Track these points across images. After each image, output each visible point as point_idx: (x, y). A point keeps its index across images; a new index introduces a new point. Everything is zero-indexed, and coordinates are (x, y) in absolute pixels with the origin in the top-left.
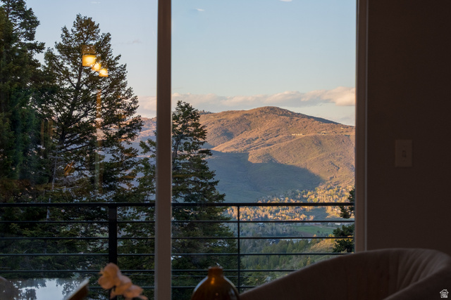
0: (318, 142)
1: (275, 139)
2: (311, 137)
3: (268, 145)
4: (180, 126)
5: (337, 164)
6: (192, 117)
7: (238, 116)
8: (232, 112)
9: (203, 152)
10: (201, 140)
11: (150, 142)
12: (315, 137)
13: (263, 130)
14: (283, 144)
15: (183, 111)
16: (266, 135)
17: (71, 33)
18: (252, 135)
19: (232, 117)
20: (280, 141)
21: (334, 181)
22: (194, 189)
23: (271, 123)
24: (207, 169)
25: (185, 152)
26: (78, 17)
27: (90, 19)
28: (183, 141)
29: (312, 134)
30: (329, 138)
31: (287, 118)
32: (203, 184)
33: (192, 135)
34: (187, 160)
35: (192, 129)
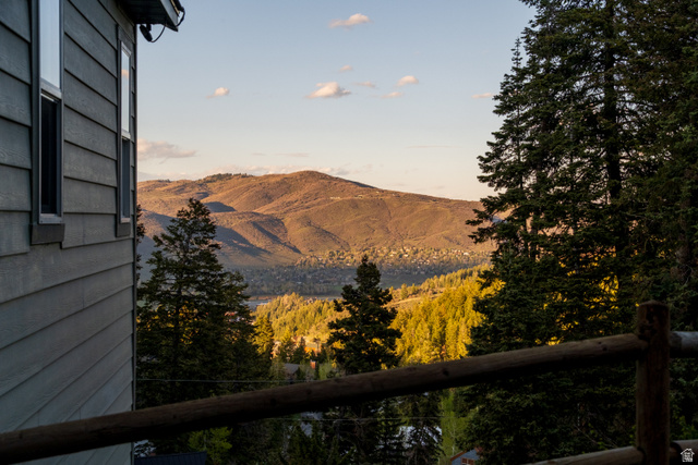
0: (355, 205)
1: (315, 202)
2: (348, 201)
3: (308, 208)
4: (191, 222)
5: (372, 226)
7: (279, 179)
8: (273, 176)
9: (212, 246)
11: (163, 235)
12: (353, 200)
13: (302, 193)
14: (321, 207)
15: (195, 207)
16: (305, 198)
18: (293, 197)
19: (273, 180)
20: (319, 204)
21: (369, 242)
22: (203, 281)
23: (310, 187)
24: (216, 261)
25: (196, 246)
28: (194, 236)
29: (350, 198)
30: (365, 201)
31: (326, 182)
32: (213, 276)
33: (203, 229)
34: (197, 253)
35: (203, 224)
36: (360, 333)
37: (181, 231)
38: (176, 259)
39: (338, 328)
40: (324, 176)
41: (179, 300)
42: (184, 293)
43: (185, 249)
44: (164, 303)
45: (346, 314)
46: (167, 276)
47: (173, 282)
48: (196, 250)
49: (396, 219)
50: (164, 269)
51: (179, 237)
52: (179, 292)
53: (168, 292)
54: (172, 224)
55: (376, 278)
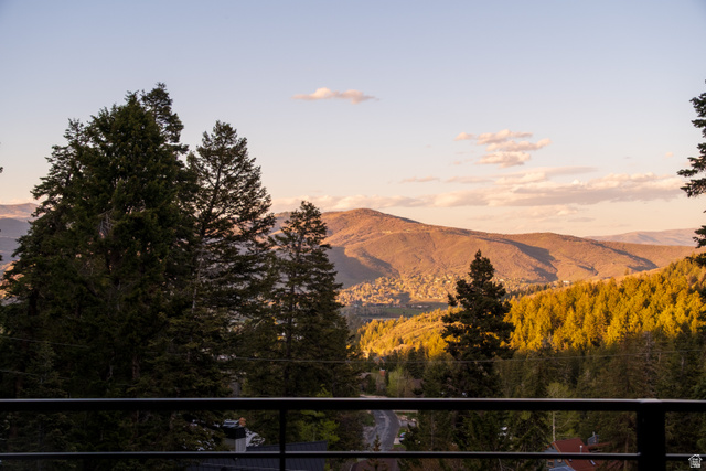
0: (404, 238)
1: (369, 236)
2: (398, 234)
3: (362, 240)
5: (419, 256)
6: (315, 215)
7: (337, 216)
9: (323, 246)
10: (322, 236)
12: (402, 234)
13: (358, 227)
14: (374, 240)
15: (306, 209)
16: (360, 232)
17: (210, 137)
18: (350, 231)
20: (372, 237)
22: (316, 279)
23: (364, 222)
24: (327, 261)
25: (308, 246)
26: (218, 124)
27: (228, 125)
28: (306, 236)
29: (399, 232)
30: (413, 235)
31: (378, 218)
32: (323, 274)
33: (314, 231)
34: (309, 253)
35: (314, 226)
36: (474, 326)
37: (295, 231)
38: (290, 259)
39: (452, 321)
40: (376, 214)
41: (292, 297)
42: (296, 292)
43: (298, 250)
44: (277, 300)
45: (458, 309)
46: (282, 275)
47: (287, 280)
48: (307, 250)
49: (440, 250)
50: (278, 268)
51: (291, 238)
52: (292, 290)
53: (282, 290)
54: (285, 225)
55: (489, 273)
